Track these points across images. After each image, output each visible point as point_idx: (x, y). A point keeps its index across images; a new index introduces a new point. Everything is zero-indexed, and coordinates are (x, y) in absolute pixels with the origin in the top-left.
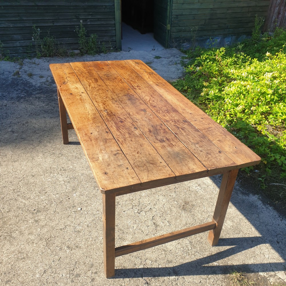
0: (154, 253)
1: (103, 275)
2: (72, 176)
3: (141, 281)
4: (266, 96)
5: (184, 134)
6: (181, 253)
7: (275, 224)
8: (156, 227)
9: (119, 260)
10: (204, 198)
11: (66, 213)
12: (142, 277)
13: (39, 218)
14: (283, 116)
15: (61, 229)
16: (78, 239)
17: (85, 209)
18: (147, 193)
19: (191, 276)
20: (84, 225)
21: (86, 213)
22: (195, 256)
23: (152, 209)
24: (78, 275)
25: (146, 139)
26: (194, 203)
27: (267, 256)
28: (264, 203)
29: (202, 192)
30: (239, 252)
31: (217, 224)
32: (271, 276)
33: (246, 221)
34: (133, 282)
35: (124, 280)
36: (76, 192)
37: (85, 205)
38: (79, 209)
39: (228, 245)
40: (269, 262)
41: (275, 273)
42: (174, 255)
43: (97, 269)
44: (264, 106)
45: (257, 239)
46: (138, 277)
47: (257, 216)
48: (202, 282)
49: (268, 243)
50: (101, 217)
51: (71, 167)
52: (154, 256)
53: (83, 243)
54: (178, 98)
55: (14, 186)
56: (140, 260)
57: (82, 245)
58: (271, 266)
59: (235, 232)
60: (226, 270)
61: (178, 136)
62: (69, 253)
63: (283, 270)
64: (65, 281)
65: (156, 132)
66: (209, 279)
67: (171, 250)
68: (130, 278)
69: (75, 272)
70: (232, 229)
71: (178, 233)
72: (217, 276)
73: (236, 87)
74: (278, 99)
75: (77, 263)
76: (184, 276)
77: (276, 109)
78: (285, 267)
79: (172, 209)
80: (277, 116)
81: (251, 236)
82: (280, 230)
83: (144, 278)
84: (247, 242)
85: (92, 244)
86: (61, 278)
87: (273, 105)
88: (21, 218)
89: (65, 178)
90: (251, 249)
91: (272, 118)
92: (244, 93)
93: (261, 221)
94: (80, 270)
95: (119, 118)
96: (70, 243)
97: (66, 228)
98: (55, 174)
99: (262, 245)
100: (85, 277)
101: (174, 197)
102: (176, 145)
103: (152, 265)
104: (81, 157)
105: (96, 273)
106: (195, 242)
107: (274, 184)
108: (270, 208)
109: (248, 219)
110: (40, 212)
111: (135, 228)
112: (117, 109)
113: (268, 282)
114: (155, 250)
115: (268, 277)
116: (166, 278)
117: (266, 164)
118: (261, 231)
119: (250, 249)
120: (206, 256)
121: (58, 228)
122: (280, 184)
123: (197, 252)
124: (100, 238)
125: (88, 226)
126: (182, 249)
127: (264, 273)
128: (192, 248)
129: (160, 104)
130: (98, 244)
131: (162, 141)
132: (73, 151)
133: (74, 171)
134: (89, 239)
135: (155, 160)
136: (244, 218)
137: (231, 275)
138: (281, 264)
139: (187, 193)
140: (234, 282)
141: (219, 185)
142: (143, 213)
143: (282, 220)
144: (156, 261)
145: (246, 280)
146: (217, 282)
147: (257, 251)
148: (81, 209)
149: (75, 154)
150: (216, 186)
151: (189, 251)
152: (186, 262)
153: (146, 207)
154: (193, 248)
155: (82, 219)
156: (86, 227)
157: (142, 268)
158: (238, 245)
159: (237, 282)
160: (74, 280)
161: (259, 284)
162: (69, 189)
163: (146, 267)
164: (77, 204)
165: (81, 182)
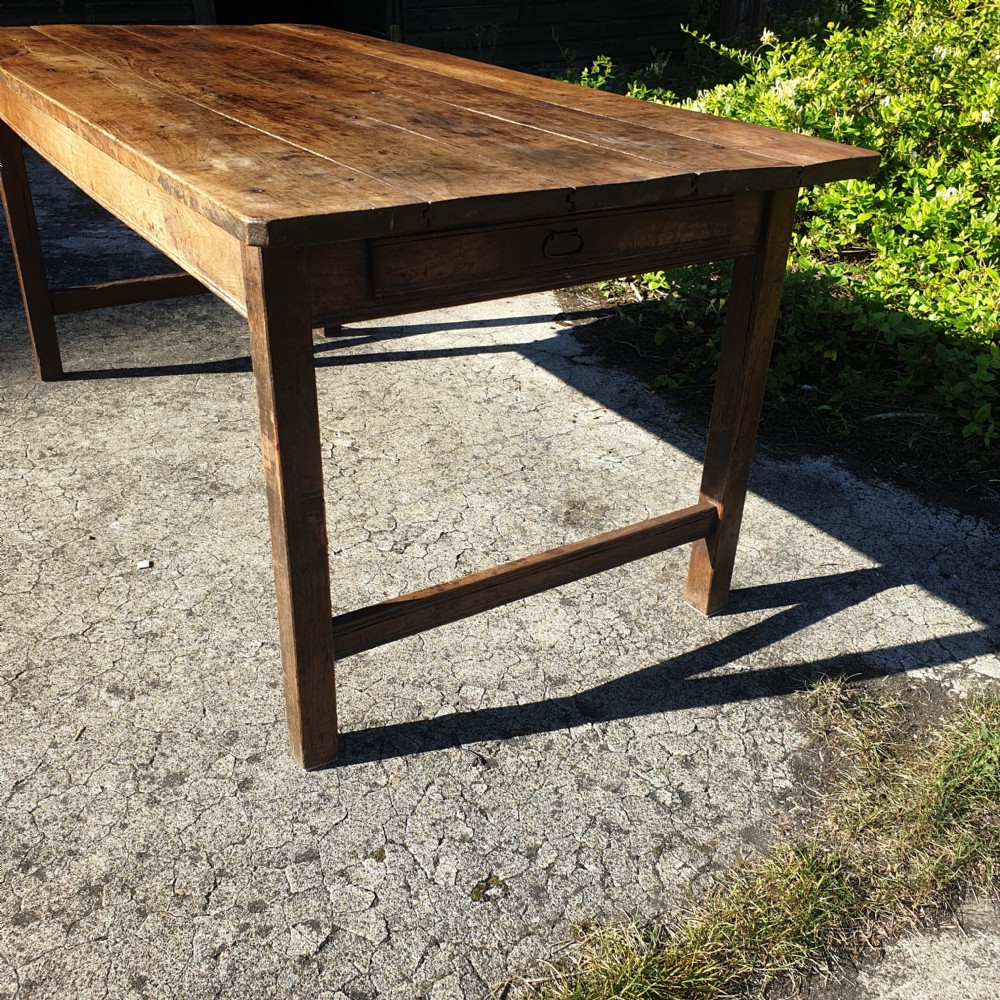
0: (487, 662)
1: (289, 761)
2: (90, 470)
3: (457, 758)
6: (595, 649)
7: (918, 525)
9: (347, 702)
10: (640, 484)
11: (87, 582)
12: (458, 746)
14: (860, 217)
15: (73, 637)
16: (154, 660)
17: (166, 563)
18: (416, 492)
19: (654, 716)
20: (175, 612)
21: (175, 573)
22: (651, 652)
23: (449, 534)
24: (176, 779)
26: (605, 501)
27: (920, 621)
28: (857, 473)
29: (626, 470)
30: (814, 622)
31: (720, 513)
32: (952, 675)
33: (812, 530)
34: (421, 767)
35: (383, 767)
36: (119, 516)
37: (167, 550)
38: (146, 564)
39: (770, 607)
40: (932, 637)
41: (964, 664)
42: (570, 659)
43: (255, 746)
45: (869, 576)
46: (440, 748)
47: (847, 512)
48: (701, 728)
49: (912, 583)
50: (242, 580)
51: (86, 443)
52: (490, 672)
53: (178, 671)
56: (436, 692)
57: (176, 674)
58: (942, 646)
59: (779, 567)
60: (784, 681)
62: (123, 708)
63: (988, 653)
64: (120, 805)
65: (442, 122)
66: (727, 715)
67: (554, 647)
68: (407, 754)
69: (162, 771)
70: (768, 557)
71: (578, 548)
72: (755, 703)
75: (163, 737)
76: (627, 720)
78: (991, 642)
79: (526, 528)
81: (842, 571)
82: (941, 541)
83: (465, 746)
84: (833, 589)
85: (218, 668)
86: (99, 797)
89: (65, 479)
90: (856, 606)
93: (865, 524)
94: (181, 760)
95: (272, 102)
96: (120, 677)
97: (94, 630)
98: (21, 471)
99: (891, 590)
100: (209, 782)
101: (526, 493)
102: (536, 140)
103: (487, 699)
104: (124, 412)
105: (254, 759)
106: (639, 610)
107: (879, 416)
108: (886, 485)
109: (816, 525)
113: (948, 694)
114: (489, 654)
115: (943, 681)
116: (554, 735)
117: (834, 359)
118: (874, 551)
119: (850, 608)
120: (692, 648)
121: (59, 634)
122: (899, 414)
123: (654, 639)
124: (254, 645)
126: (593, 637)
127: (927, 671)
128: (631, 629)
130: (246, 664)
131: (474, 134)
132: (87, 398)
133: (102, 455)
134: (204, 652)
136: (801, 524)
137: (808, 695)
139: (571, 477)
140: (825, 711)
141: (682, 444)
142: (416, 550)
143: (936, 514)
144: (502, 687)
145: (867, 700)
146: (761, 723)
147: (879, 610)
148: (151, 564)
149: (94, 406)
150: (672, 449)
151: (623, 642)
152: (621, 675)
153: (424, 530)
154: (636, 628)
155: (162, 594)
156: (183, 616)
157: (452, 714)
158: (805, 600)
159: (835, 708)
160: (158, 798)
161: (917, 707)
162: (87, 510)
163: (465, 709)
164: (132, 551)
165: (133, 485)
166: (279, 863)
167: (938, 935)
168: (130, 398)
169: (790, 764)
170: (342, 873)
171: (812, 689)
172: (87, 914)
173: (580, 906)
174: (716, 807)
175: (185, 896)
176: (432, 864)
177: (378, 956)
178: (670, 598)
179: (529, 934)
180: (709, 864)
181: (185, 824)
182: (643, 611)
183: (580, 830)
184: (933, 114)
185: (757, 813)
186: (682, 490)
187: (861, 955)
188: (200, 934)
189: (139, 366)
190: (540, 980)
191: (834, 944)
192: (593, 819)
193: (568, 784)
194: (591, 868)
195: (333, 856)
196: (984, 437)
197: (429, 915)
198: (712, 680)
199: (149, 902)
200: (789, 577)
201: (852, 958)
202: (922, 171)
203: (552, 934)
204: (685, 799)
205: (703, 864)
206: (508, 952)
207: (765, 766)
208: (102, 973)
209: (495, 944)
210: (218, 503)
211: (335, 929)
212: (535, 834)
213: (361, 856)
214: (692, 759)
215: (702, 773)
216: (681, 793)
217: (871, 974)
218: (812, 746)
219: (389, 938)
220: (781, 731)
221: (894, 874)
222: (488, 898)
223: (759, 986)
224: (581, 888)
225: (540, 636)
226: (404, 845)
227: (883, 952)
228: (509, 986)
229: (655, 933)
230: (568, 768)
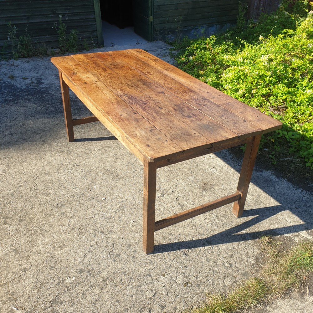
1: (143, 252)
2: (86, 171)
3: (179, 253)
4: (265, 79)
5: (208, 109)
6: (210, 226)
7: (291, 193)
8: (182, 206)
10: (221, 178)
11: (91, 203)
12: (179, 250)
13: (65, 210)
14: (284, 96)
15: (90, 218)
16: (110, 225)
17: (109, 198)
18: (165, 179)
19: (224, 244)
20: (112, 212)
21: (111, 201)
22: (224, 227)
23: (174, 192)
24: (118, 255)
25: (173, 116)
26: (212, 183)
27: (289, 221)
28: (278, 176)
29: (218, 173)
30: (263, 220)
31: (242, 195)
32: (295, 236)
33: (264, 193)
34: (172, 255)
35: (163, 254)
36: (96, 184)
37: (108, 194)
38: (104, 198)
39: (252, 215)
40: (291, 225)
41: (298, 233)
42: (205, 228)
43: (135, 248)
44: (263, 89)
45: (278, 208)
46: (176, 250)
47: (274, 188)
48: (235, 248)
49: (288, 210)
50: (127, 204)
51: (84, 162)
52: (186, 231)
53: (115, 228)
54: (191, 80)
55: (30, 184)
56: (174, 236)
57: (115, 229)
58: (294, 228)
59: (256, 204)
60: (255, 236)
61: (203, 112)
62: (104, 237)
63: (304, 230)
64: (107, 261)
65: (181, 110)
66: (241, 245)
67: (200, 225)
68: (168, 251)
69: (115, 253)
70: (253, 201)
71: (208, 205)
72: (248, 241)
73: (233, 73)
74: (276, 80)
75: (114, 245)
76: (218, 245)
77: (275, 90)
78: (306, 227)
79: (193, 191)
80: (277, 97)
81: (271, 206)
82: (297, 198)
83: (181, 250)
84: (268, 211)
85: (124, 228)
86: (103, 259)
87: (272, 87)
88: (47, 213)
89: (81, 173)
90: (273, 216)
91: (273, 99)
92: (242, 78)
93: (278, 192)
94: (119, 251)
95: (141, 100)
96: (103, 229)
97: (95, 216)
98: (70, 170)
99: (282, 212)
100: (126, 256)
101: (192, 180)
102: (203, 119)
103: (186, 238)
105: (135, 251)
106: (221, 215)
107: (284, 159)
108: (284, 180)
109: (266, 192)
110: (64, 205)
111: (162, 209)
112: (136, 93)
113: (294, 241)
114: (185, 226)
115: (293, 237)
116: (201, 248)
117: (274, 141)
118: (279, 200)
119: (272, 217)
120: (234, 226)
121: (87, 217)
122: (289, 159)
123: (224, 224)
124: (131, 221)
125: (116, 212)
126: (210, 222)
127: (289, 234)
128: (219, 221)
129: (176, 87)
130: (130, 227)
131: (189, 117)
132: (81, 147)
133: (88, 166)
134: (121, 223)
135: (189, 132)
136: (262, 191)
137: (261, 240)
138: (302, 225)
139: (204, 175)
140: (264, 244)
141: (233, 166)
142: (166, 196)
143: (296, 190)
144: (189, 235)
145: (274, 242)
146: (249, 247)
147: (279, 217)
148: (105, 198)
149: (83, 150)
150: (230, 167)
151: (217, 224)
152: (217, 233)
153: (168, 191)
155: (109, 207)
156: (114, 213)
157: (178, 242)
158: (261, 214)
159: (266, 244)
160: (115, 260)
161: (286, 244)
162: (88, 183)
163: (180, 241)
164: (100, 195)
165: (97, 175)
166: (143, 276)
167: (285, 300)
168: (92, 148)
169: (255, 257)
170: (157, 279)
171: (261, 238)
172: (105, 286)
173: (207, 289)
174: (238, 267)
175: (124, 283)
176: (175, 278)
177: (166, 298)
178: (229, 212)
179: (197, 295)
180: (235, 281)
181: (122, 266)
182: (222, 216)
183: (207, 272)
184: (306, 65)
185: (247, 269)
186: (232, 180)
187: (267, 303)
188: (128, 291)
189: (93, 138)
190: (199, 305)
191: (262, 300)
192: (210, 269)
193: (204, 261)
194: (210, 281)
195: (154, 275)
196: (311, 167)
197: (175, 289)
198: (238, 235)
199: (117, 284)
200: (258, 207)
201: (265, 304)
202: (302, 83)
203: (202, 295)
204: (231, 265)
205: (234, 281)
206: (192, 299)
207: (249, 258)
208: (110, 299)
209: (190, 297)
210: (118, 181)
211: (156, 292)
212: (197, 272)
213: (160, 275)
214: (233, 256)
215: (235, 259)
216: (230, 263)
217: (269, 307)
218: (260, 253)
219: (168, 294)
220: (253, 249)
221: (276, 285)
222: (188, 286)
223: (245, 309)
224: (208, 285)
225: (197, 222)
226: (169, 273)
227: (272, 303)
228: (193, 306)
229: (223, 296)
230: (204, 257)
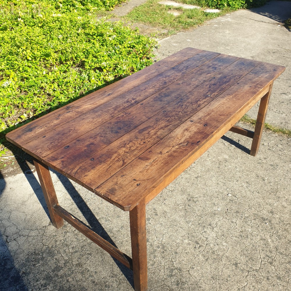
13: (268, 214)
88: (284, 225)
110: (262, 218)
